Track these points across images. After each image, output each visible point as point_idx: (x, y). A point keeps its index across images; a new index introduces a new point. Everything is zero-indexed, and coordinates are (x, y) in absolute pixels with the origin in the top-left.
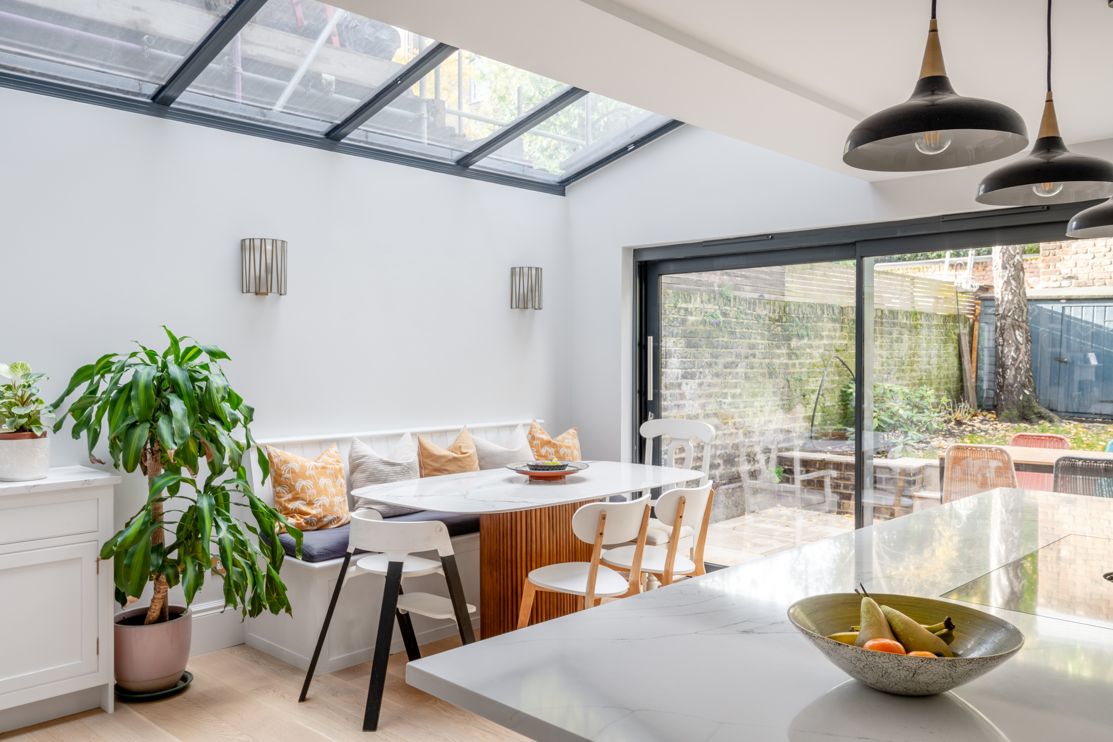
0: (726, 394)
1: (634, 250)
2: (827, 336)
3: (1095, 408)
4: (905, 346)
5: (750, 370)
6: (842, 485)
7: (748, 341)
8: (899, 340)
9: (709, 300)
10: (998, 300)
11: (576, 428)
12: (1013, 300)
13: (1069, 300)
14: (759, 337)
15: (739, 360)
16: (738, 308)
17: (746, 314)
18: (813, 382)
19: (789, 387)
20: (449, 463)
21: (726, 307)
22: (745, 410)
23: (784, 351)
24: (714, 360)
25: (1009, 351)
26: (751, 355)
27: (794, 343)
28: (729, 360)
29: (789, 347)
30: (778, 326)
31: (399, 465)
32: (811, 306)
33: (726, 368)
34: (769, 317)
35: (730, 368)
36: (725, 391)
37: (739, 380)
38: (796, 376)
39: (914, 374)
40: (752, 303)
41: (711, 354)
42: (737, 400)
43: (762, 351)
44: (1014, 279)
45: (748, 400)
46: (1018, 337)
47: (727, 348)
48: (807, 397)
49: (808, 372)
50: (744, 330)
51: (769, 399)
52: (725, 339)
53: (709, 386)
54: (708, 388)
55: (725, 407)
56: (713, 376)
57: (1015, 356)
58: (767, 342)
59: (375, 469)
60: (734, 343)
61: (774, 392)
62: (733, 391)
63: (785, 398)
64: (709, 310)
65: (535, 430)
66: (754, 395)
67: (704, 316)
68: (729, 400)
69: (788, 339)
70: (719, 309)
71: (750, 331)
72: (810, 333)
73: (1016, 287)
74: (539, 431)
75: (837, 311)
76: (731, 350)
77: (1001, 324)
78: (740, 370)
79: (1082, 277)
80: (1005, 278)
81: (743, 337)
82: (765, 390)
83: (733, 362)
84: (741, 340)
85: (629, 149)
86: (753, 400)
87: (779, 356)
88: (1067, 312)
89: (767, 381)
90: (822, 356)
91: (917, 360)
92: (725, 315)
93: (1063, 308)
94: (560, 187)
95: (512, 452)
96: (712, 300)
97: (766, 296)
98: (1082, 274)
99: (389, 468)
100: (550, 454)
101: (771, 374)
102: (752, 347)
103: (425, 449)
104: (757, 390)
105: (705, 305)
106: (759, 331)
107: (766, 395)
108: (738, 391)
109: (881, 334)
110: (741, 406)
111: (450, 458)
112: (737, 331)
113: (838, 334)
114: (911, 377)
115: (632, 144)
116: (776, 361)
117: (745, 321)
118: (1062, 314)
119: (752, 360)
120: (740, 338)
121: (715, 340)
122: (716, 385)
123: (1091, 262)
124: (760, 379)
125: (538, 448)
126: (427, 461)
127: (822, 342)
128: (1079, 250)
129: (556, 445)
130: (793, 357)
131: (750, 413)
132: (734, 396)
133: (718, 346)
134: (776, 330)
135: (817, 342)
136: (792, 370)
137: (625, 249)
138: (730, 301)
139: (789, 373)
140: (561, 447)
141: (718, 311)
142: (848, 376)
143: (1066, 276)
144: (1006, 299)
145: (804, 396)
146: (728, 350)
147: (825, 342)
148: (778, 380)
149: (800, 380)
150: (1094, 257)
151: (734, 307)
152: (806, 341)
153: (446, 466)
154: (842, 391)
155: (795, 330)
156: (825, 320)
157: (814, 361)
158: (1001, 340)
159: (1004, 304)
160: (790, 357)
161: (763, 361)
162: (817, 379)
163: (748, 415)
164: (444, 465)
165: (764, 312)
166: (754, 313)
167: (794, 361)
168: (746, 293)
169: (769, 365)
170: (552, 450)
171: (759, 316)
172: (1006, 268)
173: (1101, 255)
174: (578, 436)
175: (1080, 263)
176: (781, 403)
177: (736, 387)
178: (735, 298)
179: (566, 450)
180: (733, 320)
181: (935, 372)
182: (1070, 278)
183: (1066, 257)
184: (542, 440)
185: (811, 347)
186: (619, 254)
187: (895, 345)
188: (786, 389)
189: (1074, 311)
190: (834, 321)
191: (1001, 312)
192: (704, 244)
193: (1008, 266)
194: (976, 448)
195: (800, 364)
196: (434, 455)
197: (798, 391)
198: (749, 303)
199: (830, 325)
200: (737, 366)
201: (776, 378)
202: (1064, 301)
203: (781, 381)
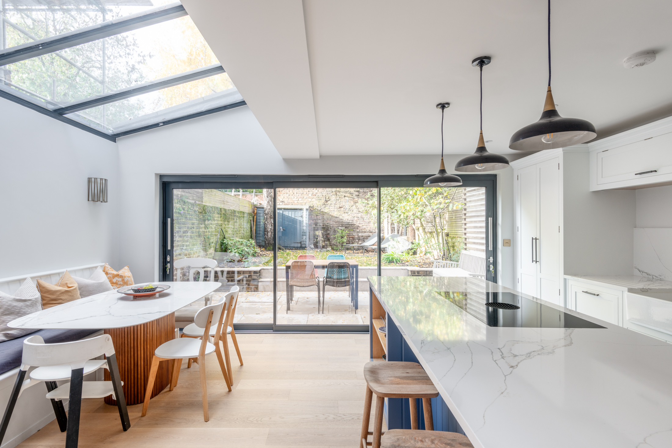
0: (184, 245)
1: (160, 175)
2: (217, 220)
3: (293, 245)
4: (238, 224)
5: (192, 234)
6: (230, 280)
7: (191, 221)
8: (236, 222)
9: (178, 202)
10: (265, 208)
11: (128, 266)
12: (270, 208)
13: (285, 209)
14: (195, 220)
15: (188, 230)
16: (188, 207)
17: (191, 209)
18: (212, 239)
19: (205, 241)
20: (62, 294)
21: (184, 206)
22: (190, 252)
23: (203, 226)
24: (179, 230)
25: (269, 226)
26: (193, 227)
27: (207, 222)
28: (185, 230)
29: (205, 225)
30: (201, 215)
31: (30, 300)
32: (211, 207)
33: (184, 233)
34: (199, 211)
35: (185, 233)
36: (183, 243)
37: (188, 238)
38: (207, 236)
39: (240, 235)
40: (193, 205)
41: (178, 227)
42: (188, 247)
43: (196, 226)
44: (270, 201)
45: (191, 247)
46: (272, 221)
47: (184, 224)
48: (211, 245)
49: (211, 235)
50: (190, 217)
51: (199, 246)
52: (184, 220)
53: (177, 241)
54: (177, 242)
55: (183, 251)
56: (179, 237)
57: (271, 228)
58: (198, 222)
59: (10, 305)
60: (187, 222)
61: (200, 243)
62: (186, 243)
63: (204, 246)
64: (177, 207)
65: (108, 269)
66: (194, 245)
67: (176, 209)
68: (185, 248)
69: (205, 221)
70: (181, 207)
71: (192, 217)
72: (212, 218)
73: (271, 204)
74: (110, 270)
75: (219, 210)
76: (186, 225)
77: (266, 217)
78: (189, 234)
79: (286, 202)
80: (268, 200)
81: (190, 220)
82: (197, 243)
83: (186, 231)
84: (189, 221)
85: (160, 125)
86: (193, 247)
87: (202, 228)
88: (284, 213)
89: (198, 238)
90: (215, 228)
91: (241, 229)
92: (184, 209)
93: (283, 212)
94: (113, 138)
95: (100, 283)
96: (179, 202)
97: (197, 202)
98: (286, 200)
99: (22, 303)
100: (119, 282)
101: (199, 236)
102: (193, 224)
103: (44, 288)
104: (195, 243)
105: (176, 205)
106: (195, 217)
107: (198, 245)
108: (188, 243)
109: (232, 219)
110: (189, 250)
111: (63, 291)
112: (188, 217)
113: (220, 219)
114: (239, 236)
115: (162, 123)
116: (201, 230)
117: (191, 213)
118: (283, 214)
119: (193, 230)
120: (189, 220)
121: (180, 220)
122: (180, 241)
123: (288, 197)
124: (196, 238)
125: (111, 279)
126: (45, 295)
127: (215, 222)
128: (285, 193)
129: (122, 276)
130: (206, 228)
131: (192, 253)
132: (186, 246)
133: (181, 223)
134: (201, 217)
135: (213, 222)
136: (206, 234)
137: (156, 174)
138: (185, 203)
139: (205, 235)
140: (125, 277)
141: (181, 208)
142: (223, 236)
143: (281, 201)
144: (268, 208)
145: (210, 244)
146: (185, 225)
147: (216, 222)
148: (201, 238)
149: (209, 238)
150: (289, 196)
151: (187, 206)
152: (210, 222)
153: (60, 296)
154: (221, 242)
155: (206, 217)
156: (216, 213)
157: (213, 230)
158: (266, 222)
159: (267, 210)
160: (205, 229)
161: (197, 230)
162: (214, 237)
163: (192, 254)
164: (58, 296)
165: (197, 209)
166: (194, 209)
167: (207, 230)
168: (190, 200)
169: (199, 232)
170: (120, 279)
171: (195, 210)
172: (268, 197)
173: (291, 195)
174: (130, 270)
175: (285, 197)
176: (202, 248)
177: (187, 242)
178: (187, 202)
179: (128, 278)
180: (187, 212)
181: (245, 234)
182: (282, 202)
183: (281, 195)
184: (113, 274)
185: (212, 224)
186: (153, 177)
187: (235, 223)
188: (204, 242)
189: (286, 213)
190: (218, 214)
191: (266, 212)
192: (202, 176)
193: (268, 196)
194: (302, 261)
195: (208, 231)
196: (52, 291)
197: (208, 243)
198: (192, 205)
199: (217, 215)
200: (188, 232)
201: (201, 237)
202: (283, 209)
203: (202, 239)
